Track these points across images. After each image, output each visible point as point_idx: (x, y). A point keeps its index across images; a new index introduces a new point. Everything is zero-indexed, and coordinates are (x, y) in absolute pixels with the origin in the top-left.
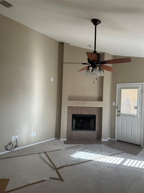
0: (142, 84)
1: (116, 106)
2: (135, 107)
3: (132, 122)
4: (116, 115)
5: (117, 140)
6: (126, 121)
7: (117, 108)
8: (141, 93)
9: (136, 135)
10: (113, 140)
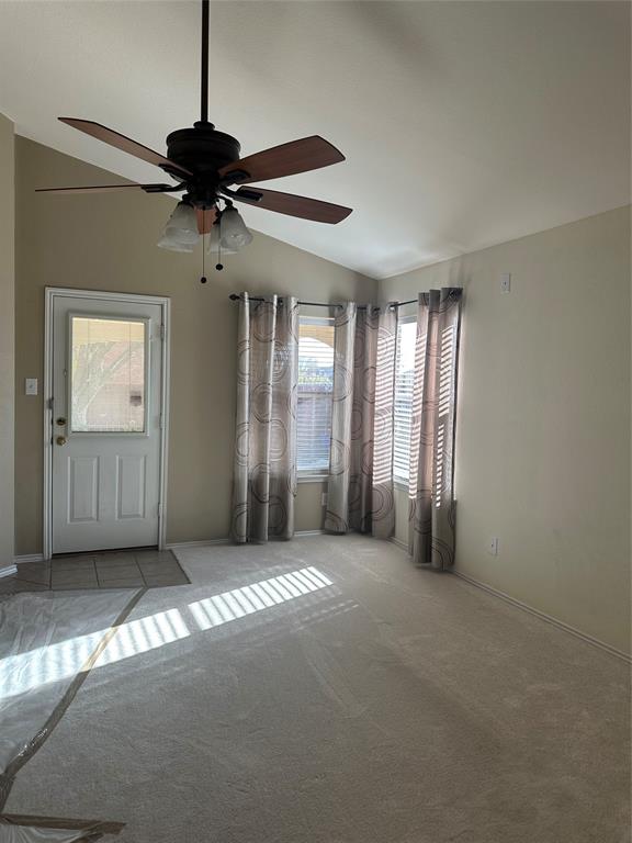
0: (162, 306)
1: (47, 396)
2: (132, 397)
3: (121, 462)
4: (47, 438)
5: (56, 556)
6: (95, 462)
7: (51, 407)
8: (158, 340)
9: (141, 513)
10: (36, 558)
